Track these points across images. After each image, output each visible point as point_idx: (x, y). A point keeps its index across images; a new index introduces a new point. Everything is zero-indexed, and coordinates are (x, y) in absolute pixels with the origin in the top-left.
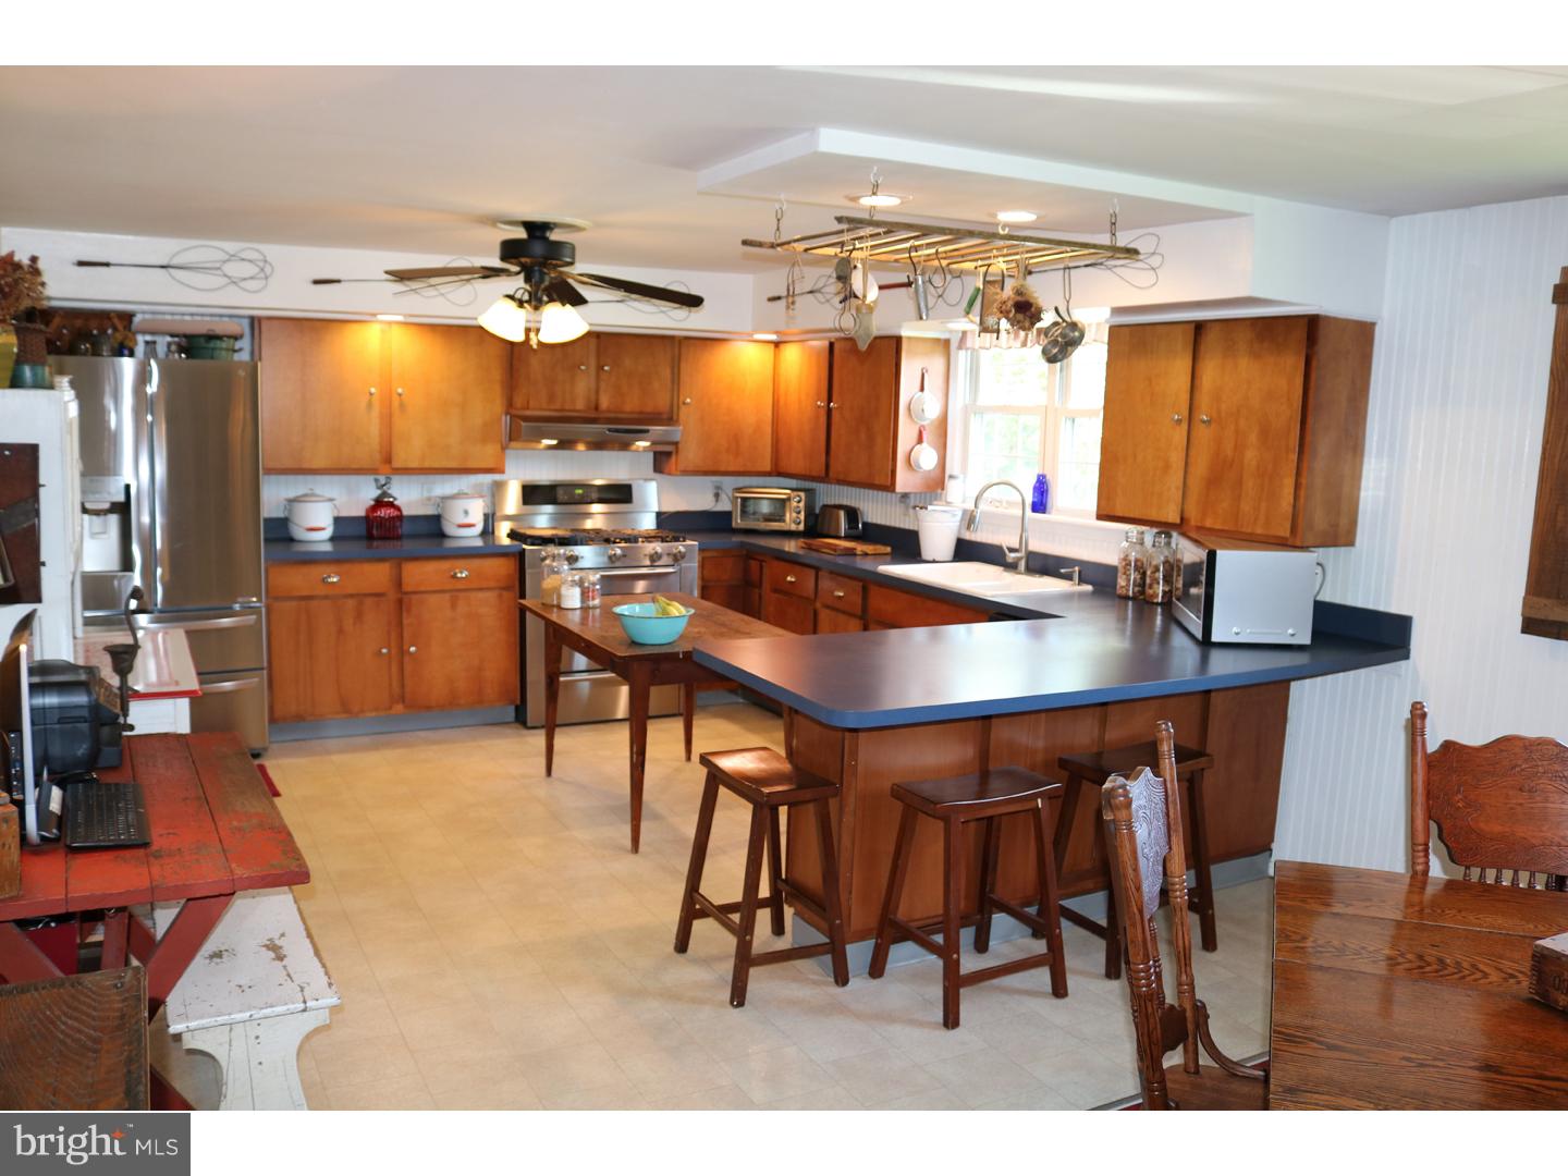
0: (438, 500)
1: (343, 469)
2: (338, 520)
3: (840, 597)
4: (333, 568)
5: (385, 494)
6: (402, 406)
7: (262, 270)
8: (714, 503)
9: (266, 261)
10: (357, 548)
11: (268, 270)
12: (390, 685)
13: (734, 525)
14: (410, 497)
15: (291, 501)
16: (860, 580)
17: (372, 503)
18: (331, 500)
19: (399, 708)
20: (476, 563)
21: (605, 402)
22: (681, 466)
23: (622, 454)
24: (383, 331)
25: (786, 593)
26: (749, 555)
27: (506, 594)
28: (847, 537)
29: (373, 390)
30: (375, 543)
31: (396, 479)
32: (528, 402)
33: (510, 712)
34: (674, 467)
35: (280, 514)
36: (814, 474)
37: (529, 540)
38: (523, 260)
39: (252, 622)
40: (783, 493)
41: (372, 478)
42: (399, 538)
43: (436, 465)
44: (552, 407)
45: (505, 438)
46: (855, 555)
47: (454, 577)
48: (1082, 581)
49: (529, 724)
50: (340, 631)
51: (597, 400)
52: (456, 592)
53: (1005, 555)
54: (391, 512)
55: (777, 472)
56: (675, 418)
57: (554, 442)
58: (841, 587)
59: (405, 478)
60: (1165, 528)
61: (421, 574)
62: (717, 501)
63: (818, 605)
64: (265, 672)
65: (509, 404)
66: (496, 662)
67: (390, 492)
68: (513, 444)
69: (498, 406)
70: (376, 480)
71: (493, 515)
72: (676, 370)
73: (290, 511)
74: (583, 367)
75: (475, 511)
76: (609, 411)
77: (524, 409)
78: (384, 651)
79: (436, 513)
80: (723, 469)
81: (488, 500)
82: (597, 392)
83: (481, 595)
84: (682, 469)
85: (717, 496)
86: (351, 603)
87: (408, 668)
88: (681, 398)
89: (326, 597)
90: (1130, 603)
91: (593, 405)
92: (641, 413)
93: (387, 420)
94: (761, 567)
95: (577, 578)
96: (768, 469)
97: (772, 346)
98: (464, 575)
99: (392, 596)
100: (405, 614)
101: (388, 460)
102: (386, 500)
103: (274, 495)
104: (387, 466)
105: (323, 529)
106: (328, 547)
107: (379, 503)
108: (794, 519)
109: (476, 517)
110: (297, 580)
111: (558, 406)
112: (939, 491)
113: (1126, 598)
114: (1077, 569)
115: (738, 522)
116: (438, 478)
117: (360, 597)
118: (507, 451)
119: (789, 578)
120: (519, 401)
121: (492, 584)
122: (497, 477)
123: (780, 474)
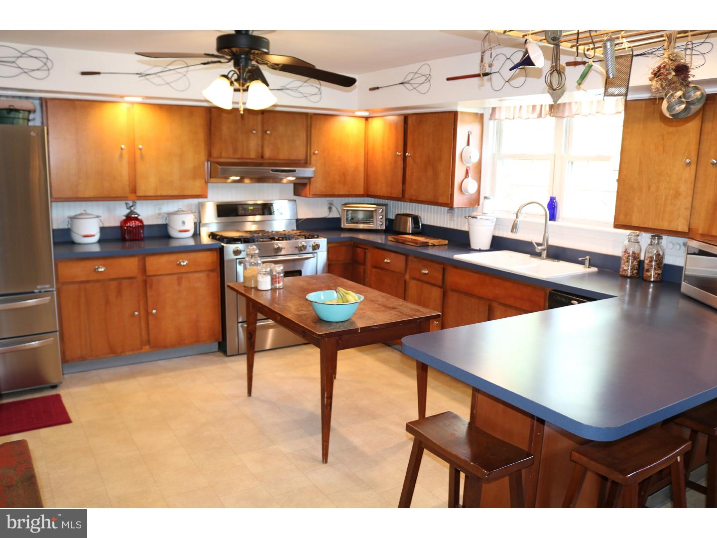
0: (166, 215)
1: (106, 197)
2: (103, 230)
3: (425, 274)
4: (101, 262)
5: (132, 212)
6: (142, 156)
7: (45, 64)
8: (328, 214)
9: (47, 58)
10: (115, 248)
11: (49, 64)
12: (141, 334)
13: (342, 226)
14: (148, 213)
15: (73, 218)
16: (439, 263)
17: (124, 218)
18: (98, 217)
19: (147, 348)
20: (193, 255)
21: (267, 154)
22: (313, 192)
23: (275, 185)
24: (129, 109)
25: (382, 269)
26: (355, 245)
27: (212, 274)
28: (413, 234)
29: (123, 146)
30: (127, 244)
31: (138, 203)
32: (221, 153)
33: (215, 346)
34: (308, 193)
35: (65, 226)
36: (394, 196)
37: (225, 240)
38: (234, 49)
39: (47, 301)
40: (372, 207)
41: (123, 203)
42: (142, 239)
43: (165, 193)
44: (236, 157)
45: (207, 176)
46: (428, 246)
47: (179, 265)
48: (591, 265)
49: (228, 354)
50: (107, 302)
51: (263, 152)
52: (180, 274)
53: (535, 248)
54: (138, 223)
55: (367, 194)
56: (308, 162)
57: (238, 178)
58: (425, 267)
59: (144, 202)
60: (657, 233)
61: (157, 264)
62: (330, 211)
63: (407, 277)
64: (58, 333)
65: (210, 155)
66: (207, 316)
67: (135, 211)
68: (213, 180)
69: (203, 156)
70: (127, 204)
71: (200, 222)
72: (309, 133)
73: (72, 224)
74: (254, 132)
75: (189, 222)
76: (270, 159)
77: (218, 158)
78: (136, 313)
79: (165, 223)
80: (337, 193)
81: (197, 214)
82: (262, 147)
83: (196, 275)
84: (313, 193)
85: (330, 209)
86: (114, 283)
87: (152, 322)
88: (312, 151)
89: (97, 281)
90: (628, 280)
91: (260, 155)
92: (288, 160)
93: (133, 165)
94: (365, 253)
95: (268, 270)
96: (362, 192)
97: (364, 119)
98: (185, 264)
99: (140, 278)
100: (148, 290)
101: (134, 191)
102: (133, 216)
103: (59, 215)
104: (134, 195)
105: (93, 236)
106: (96, 248)
107: (129, 218)
108: (379, 223)
109: (190, 226)
110: (78, 271)
111: (239, 156)
112: (476, 206)
113: (627, 277)
114: (588, 257)
115: (345, 225)
116: (165, 201)
117: (119, 280)
118: (209, 184)
119: (386, 261)
120: (215, 153)
121: (204, 268)
122: (201, 200)
123: (369, 196)
